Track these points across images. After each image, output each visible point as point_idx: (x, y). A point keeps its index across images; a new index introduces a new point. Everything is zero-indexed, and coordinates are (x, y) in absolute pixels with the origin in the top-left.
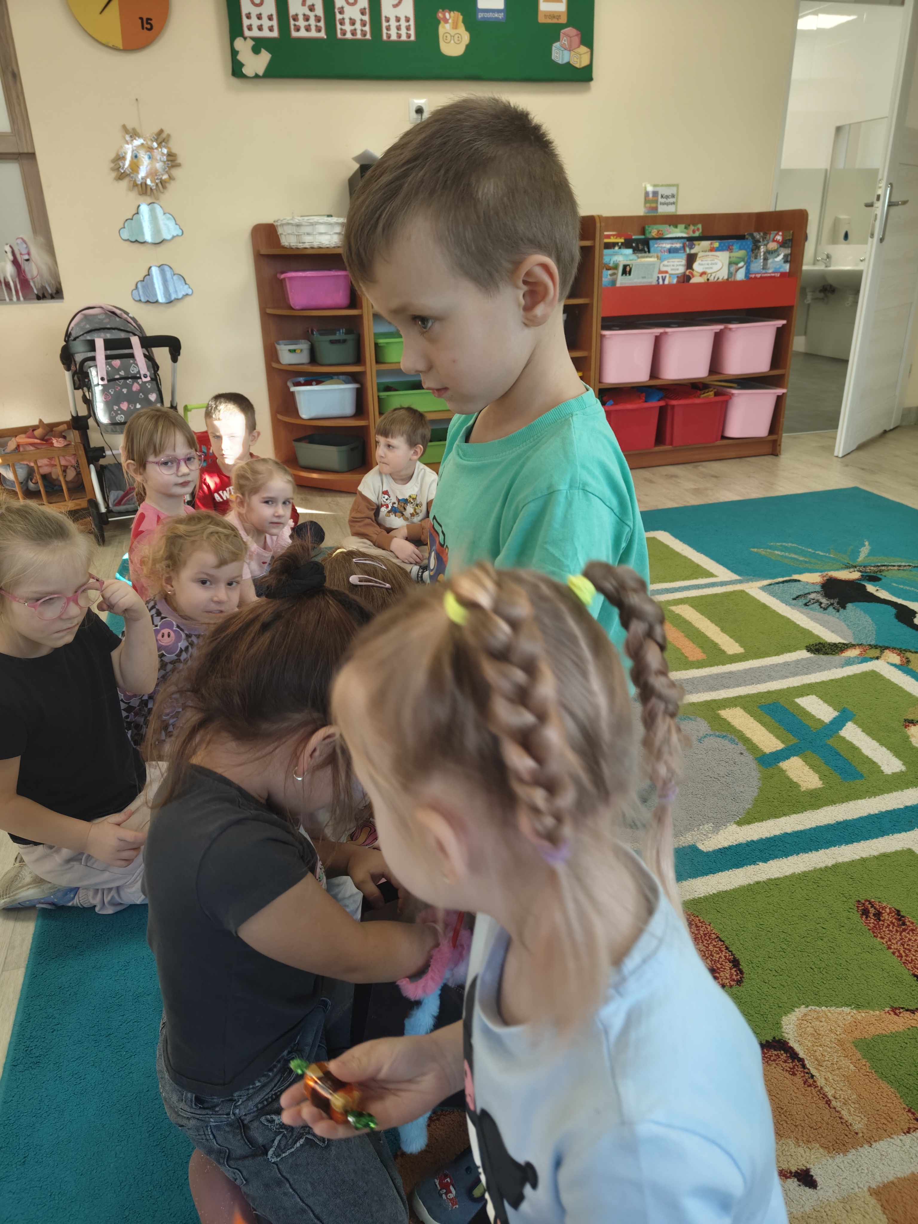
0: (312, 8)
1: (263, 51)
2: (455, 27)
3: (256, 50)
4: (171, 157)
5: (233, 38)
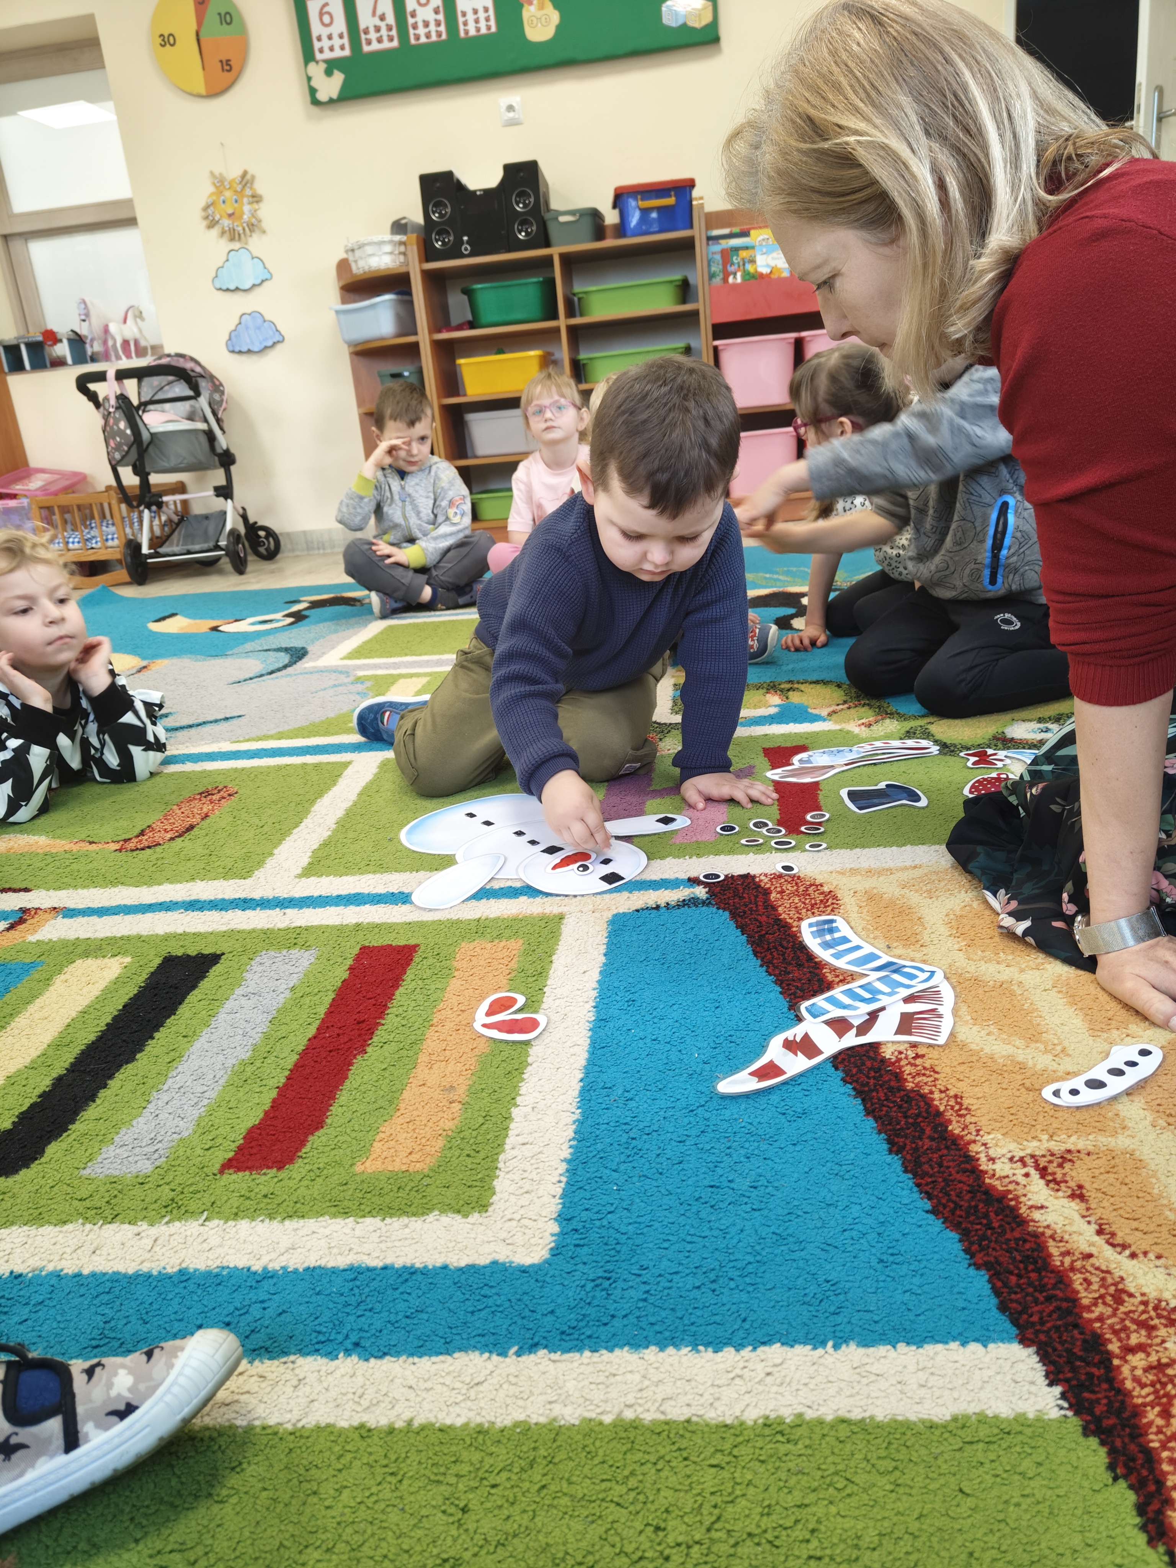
0: (382, 18)
1: (336, 72)
2: (541, 7)
3: (329, 73)
4: (256, 198)
5: (306, 63)
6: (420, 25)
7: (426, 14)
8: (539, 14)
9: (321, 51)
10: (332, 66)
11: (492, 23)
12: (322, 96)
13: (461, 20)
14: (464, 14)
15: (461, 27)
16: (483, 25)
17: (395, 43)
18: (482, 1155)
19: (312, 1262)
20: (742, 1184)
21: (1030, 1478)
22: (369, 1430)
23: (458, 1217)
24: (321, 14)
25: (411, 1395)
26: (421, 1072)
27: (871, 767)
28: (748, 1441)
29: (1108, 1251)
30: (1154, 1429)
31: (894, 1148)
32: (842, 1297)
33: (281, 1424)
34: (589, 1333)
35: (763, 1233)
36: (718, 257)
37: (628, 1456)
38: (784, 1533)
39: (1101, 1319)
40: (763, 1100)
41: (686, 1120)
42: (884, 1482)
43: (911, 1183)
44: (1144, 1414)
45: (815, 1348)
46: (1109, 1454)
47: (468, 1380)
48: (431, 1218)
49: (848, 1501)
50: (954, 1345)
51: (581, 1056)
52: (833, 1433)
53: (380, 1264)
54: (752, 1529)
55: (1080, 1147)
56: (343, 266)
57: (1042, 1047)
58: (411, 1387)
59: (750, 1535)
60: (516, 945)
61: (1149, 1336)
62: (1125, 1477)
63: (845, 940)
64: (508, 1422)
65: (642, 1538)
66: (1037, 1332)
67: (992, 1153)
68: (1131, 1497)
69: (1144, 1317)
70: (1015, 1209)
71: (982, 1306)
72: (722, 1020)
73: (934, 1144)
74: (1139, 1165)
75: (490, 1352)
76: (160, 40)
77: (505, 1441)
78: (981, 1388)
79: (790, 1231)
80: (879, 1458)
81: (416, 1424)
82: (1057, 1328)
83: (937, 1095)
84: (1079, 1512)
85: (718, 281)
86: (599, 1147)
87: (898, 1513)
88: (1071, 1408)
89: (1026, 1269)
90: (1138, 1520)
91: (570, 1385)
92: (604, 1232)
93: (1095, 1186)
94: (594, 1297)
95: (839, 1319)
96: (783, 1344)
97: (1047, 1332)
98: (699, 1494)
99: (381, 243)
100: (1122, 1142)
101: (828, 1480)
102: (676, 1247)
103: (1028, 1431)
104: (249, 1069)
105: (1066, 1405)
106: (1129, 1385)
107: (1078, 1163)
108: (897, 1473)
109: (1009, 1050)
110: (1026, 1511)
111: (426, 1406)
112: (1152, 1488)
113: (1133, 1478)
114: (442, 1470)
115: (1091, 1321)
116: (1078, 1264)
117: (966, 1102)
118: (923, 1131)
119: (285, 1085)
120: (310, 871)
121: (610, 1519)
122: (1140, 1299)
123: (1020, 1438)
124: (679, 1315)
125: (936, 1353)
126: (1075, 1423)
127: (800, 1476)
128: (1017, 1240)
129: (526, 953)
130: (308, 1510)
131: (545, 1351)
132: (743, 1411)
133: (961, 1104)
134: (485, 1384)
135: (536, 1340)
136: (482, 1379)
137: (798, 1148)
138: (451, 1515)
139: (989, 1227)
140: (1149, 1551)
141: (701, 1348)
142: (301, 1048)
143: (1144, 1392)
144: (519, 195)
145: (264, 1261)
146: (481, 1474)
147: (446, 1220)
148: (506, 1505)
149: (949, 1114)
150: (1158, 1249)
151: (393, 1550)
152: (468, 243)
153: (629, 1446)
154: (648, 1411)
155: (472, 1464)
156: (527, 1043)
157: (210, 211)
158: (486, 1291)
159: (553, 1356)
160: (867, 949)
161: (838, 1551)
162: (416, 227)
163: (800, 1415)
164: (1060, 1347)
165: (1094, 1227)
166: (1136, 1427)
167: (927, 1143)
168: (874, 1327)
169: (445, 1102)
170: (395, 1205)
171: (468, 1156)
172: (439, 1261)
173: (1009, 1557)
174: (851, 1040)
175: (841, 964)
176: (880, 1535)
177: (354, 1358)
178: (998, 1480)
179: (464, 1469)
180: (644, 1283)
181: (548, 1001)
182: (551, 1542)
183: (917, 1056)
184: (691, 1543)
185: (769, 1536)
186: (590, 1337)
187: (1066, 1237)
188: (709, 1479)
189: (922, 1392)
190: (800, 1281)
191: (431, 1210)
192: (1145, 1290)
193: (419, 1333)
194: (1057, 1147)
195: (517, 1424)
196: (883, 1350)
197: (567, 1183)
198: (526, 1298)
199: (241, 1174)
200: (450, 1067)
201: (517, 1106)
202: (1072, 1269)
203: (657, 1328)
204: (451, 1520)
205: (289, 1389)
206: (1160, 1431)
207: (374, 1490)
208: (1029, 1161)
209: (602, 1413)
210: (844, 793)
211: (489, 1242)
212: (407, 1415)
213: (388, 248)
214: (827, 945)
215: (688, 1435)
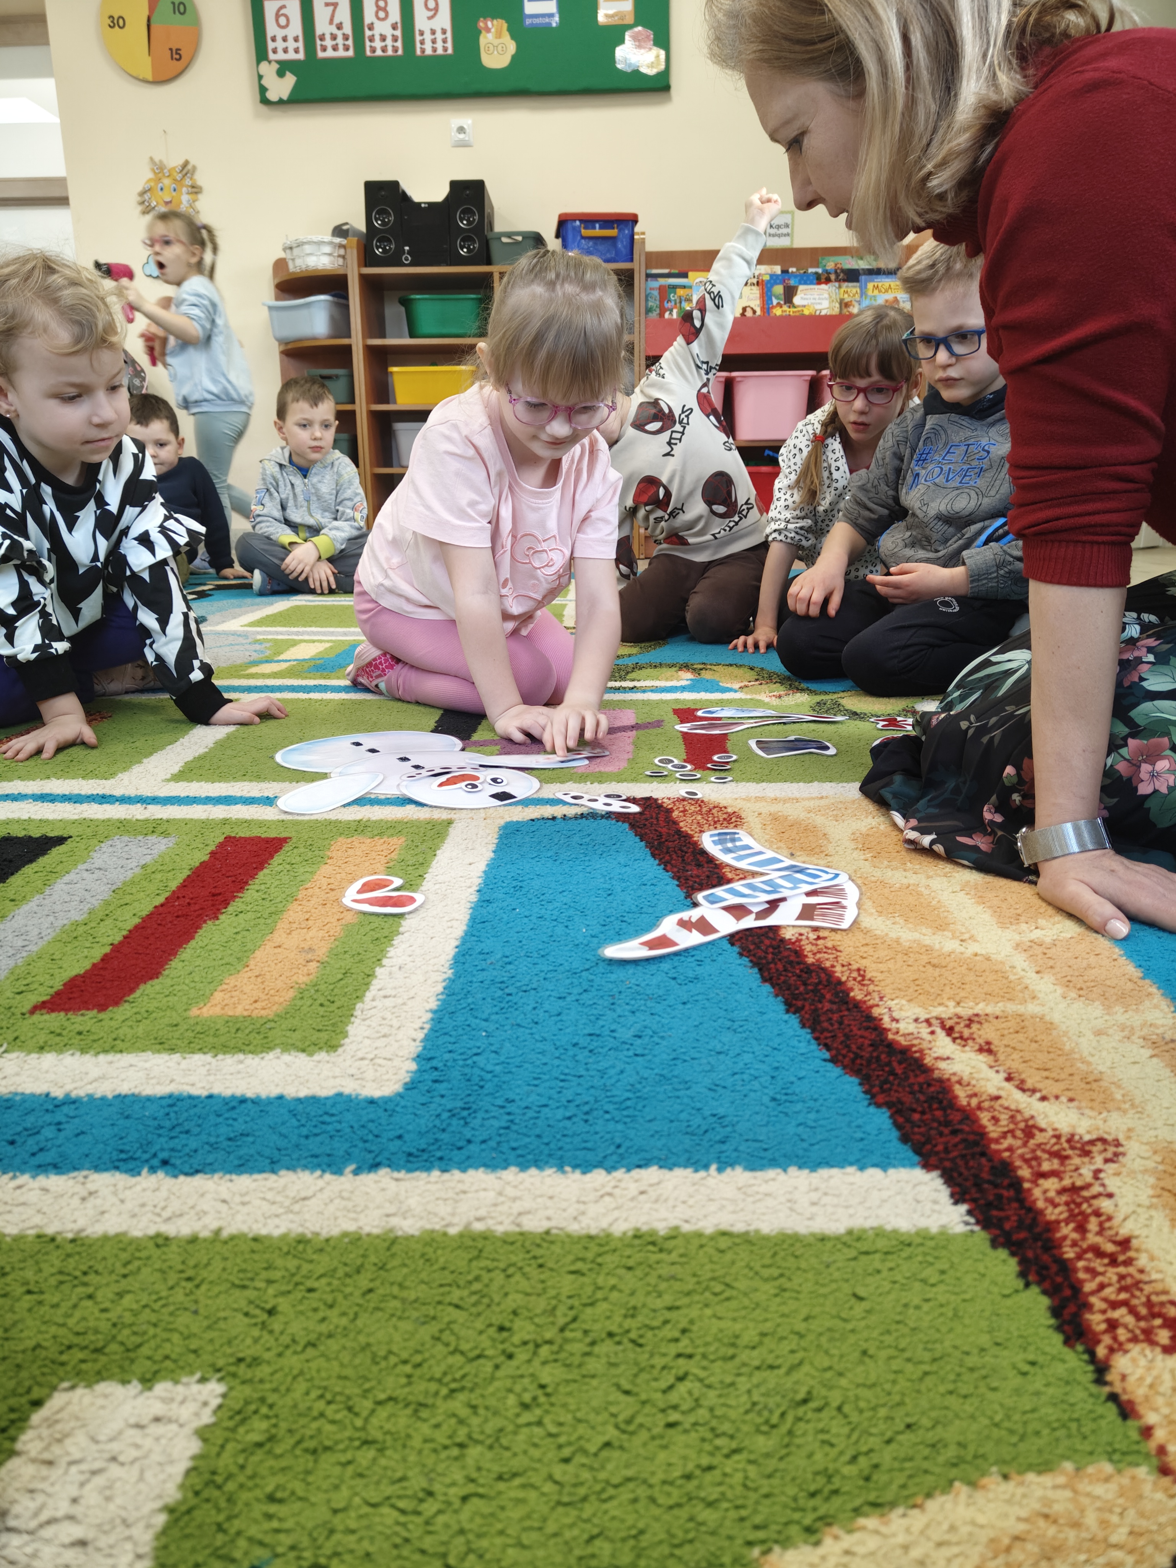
0: (339, 27)
1: (288, 74)
2: (499, 35)
3: (281, 74)
4: (196, 190)
5: (258, 62)
6: (377, 38)
7: (383, 28)
8: (496, 42)
9: (275, 51)
10: (284, 68)
11: (449, 45)
12: (272, 96)
13: (418, 38)
14: (422, 33)
15: (418, 45)
16: (439, 45)
17: (350, 53)
18: (337, 1004)
19: (125, 1088)
20: (625, 1034)
21: (933, 1285)
22: (167, 1239)
23: (302, 1056)
24: (278, 16)
25: (224, 1208)
26: (279, 936)
27: (781, 727)
28: (615, 1251)
29: (1018, 1095)
30: (1068, 1242)
31: (791, 1007)
32: (729, 1129)
33: (59, 1233)
34: (439, 1154)
35: (646, 1073)
36: (656, 293)
37: (474, 1263)
38: (650, 1334)
39: (1010, 1149)
40: (653, 968)
41: (568, 981)
42: (770, 1288)
43: (809, 1036)
44: (1058, 1229)
45: (696, 1171)
46: (1020, 1263)
47: (292, 1195)
48: (271, 1055)
49: (726, 1304)
50: (851, 1170)
51: (459, 928)
52: (712, 1243)
53: (205, 1093)
54: (614, 1328)
55: (989, 1010)
56: (280, 265)
57: (949, 934)
58: (224, 1201)
59: (611, 1335)
60: (398, 842)
61: (1062, 1164)
62: (1039, 1283)
63: (748, 847)
64: (335, 1232)
65: (484, 1337)
66: (941, 1160)
67: (895, 1015)
68: (1045, 1301)
69: (1056, 1148)
70: (922, 1058)
71: (882, 1137)
72: (614, 905)
73: (835, 1007)
74: (1050, 1027)
75: (324, 1171)
76: (109, 21)
77: (329, 1249)
78: (879, 1207)
79: (676, 1073)
80: (764, 1266)
81: (225, 1234)
82: (963, 1156)
83: (838, 969)
84: (987, 1314)
85: (654, 315)
86: (470, 1000)
87: (783, 1315)
88: (978, 1222)
89: (930, 1107)
90: (1052, 1321)
91: (413, 1202)
92: (467, 1070)
93: (1005, 1042)
94: (449, 1125)
95: (724, 1147)
96: (661, 1167)
97: (953, 1160)
98: (554, 1298)
99: (321, 243)
100: (1032, 1008)
101: (704, 1285)
102: (547, 1084)
103: (931, 1244)
104: (81, 929)
105: (972, 1220)
106: (1040, 1204)
107: (986, 1025)
108: (782, 1280)
109: (916, 936)
110: (927, 1313)
111: (239, 1218)
112: (1067, 1292)
113: (1047, 1284)
114: (249, 1275)
115: (999, 1152)
116: (986, 1105)
117: (868, 975)
118: (823, 996)
119: (121, 943)
120: (179, 777)
121: (446, 1319)
122: (1051, 1133)
123: (921, 1249)
124: (546, 1140)
125: (831, 1177)
126: (981, 1237)
127: (672, 1282)
128: (921, 1085)
129: (408, 848)
130: (78, 1314)
131: (388, 1170)
132: (611, 1225)
133: (863, 976)
134: (313, 1200)
135: (378, 1160)
136: (309, 1193)
137: (688, 1006)
138: (254, 1316)
139: (892, 1073)
140: (1066, 1350)
141: (568, 1169)
142: (145, 913)
143: (1057, 1210)
144: (463, 212)
145: (68, 1087)
146: (297, 1279)
147: (287, 1058)
148: (322, 1307)
149: (850, 984)
150: (1070, 1094)
151: (178, 1350)
152: (409, 253)
153: (476, 1253)
154: (501, 1223)
155: (287, 1270)
156: (401, 916)
157: (146, 197)
158: (327, 1118)
159: (396, 1175)
160: (770, 854)
161: (712, 1349)
162: (357, 233)
163: (676, 1228)
164: (966, 1173)
165: (1003, 1075)
166: (1051, 1240)
167: (827, 1006)
168: (762, 1154)
169: (301, 961)
170: (232, 1044)
171: (322, 1005)
172: (275, 1092)
173: (907, 1354)
174: (749, 922)
175: (743, 865)
176: (763, 1335)
177: (161, 1174)
178: (897, 1286)
179: (277, 1275)
180: (509, 1114)
181: (428, 884)
182: (372, 1340)
183: (819, 938)
184: (539, 1341)
185: (633, 1335)
186: (441, 1159)
187: (973, 1082)
188: (567, 1284)
189: (814, 1209)
190: (683, 1116)
191: (271, 1049)
192: (1056, 1126)
193: (241, 1152)
194: (965, 1011)
195: (345, 1234)
196: (771, 1173)
197: (431, 1029)
198: (370, 1125)
199: (54, 1015)
200: (312, 933)
201: (382, 966)
202: (979, 1108)
203: (519, 1152)
204: (253, 1321)
205: (76, 1201)
206: (1074, 1244)
207: (164, 1294)
208: (934, 1021)
209: (447, 1225)
210: (752, 743)
211: (335, 1077)
212: (215, 1225)
213: (327, 249)
214: (728, 851)
215: (545, 1245)
